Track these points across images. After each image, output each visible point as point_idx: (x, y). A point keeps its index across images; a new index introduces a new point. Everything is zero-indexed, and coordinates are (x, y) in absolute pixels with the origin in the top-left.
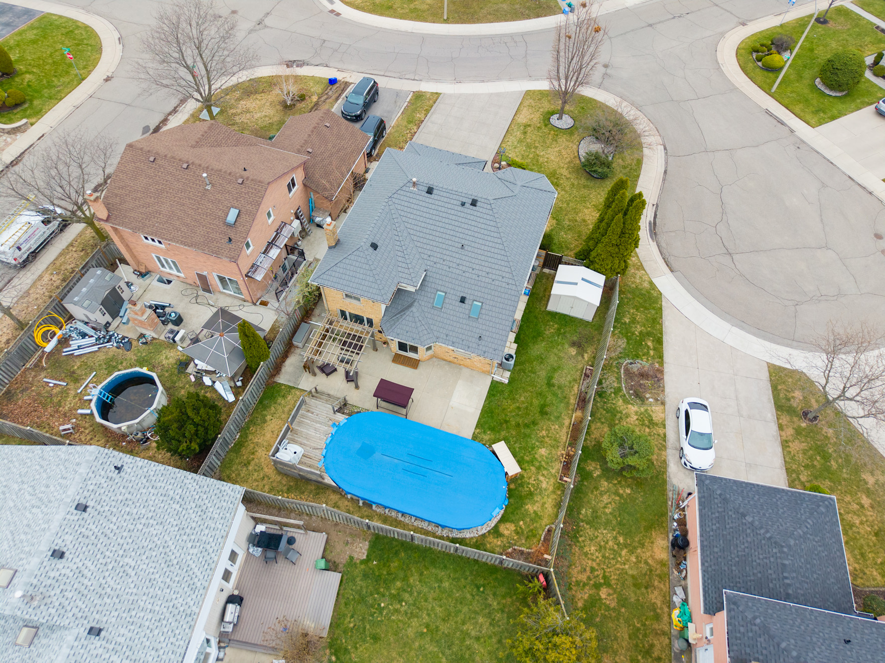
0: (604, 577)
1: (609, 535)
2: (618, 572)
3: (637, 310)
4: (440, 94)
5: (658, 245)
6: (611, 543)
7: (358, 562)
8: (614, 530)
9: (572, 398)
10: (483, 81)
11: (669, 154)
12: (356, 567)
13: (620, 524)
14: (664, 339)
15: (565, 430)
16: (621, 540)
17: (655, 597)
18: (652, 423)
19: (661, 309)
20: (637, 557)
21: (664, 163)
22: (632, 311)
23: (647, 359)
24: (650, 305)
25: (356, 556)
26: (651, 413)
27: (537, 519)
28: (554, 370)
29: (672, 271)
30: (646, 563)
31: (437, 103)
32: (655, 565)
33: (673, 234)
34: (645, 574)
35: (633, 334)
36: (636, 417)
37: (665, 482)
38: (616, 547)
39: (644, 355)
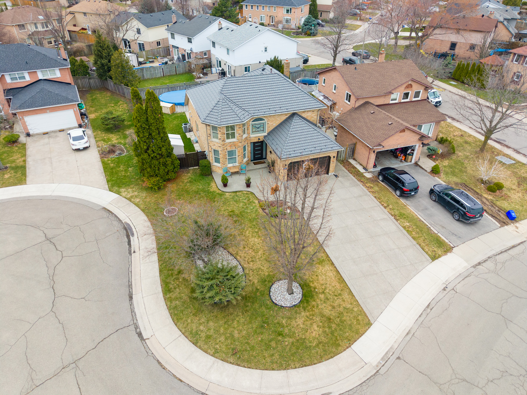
0: (113, 107)
2: (109, 109)
5: (120, 220)
10: (429, 307)
14: (102, 170)
18: (103, 140)
19: (108, 181)
21: (136, 310)
23: (111, 159)
24: (117, 181)
26: (104, 143)
29: (103, 207)
32: (94, 112)
34: (97, 111)
36: (113, 140)
39: (114, 160)
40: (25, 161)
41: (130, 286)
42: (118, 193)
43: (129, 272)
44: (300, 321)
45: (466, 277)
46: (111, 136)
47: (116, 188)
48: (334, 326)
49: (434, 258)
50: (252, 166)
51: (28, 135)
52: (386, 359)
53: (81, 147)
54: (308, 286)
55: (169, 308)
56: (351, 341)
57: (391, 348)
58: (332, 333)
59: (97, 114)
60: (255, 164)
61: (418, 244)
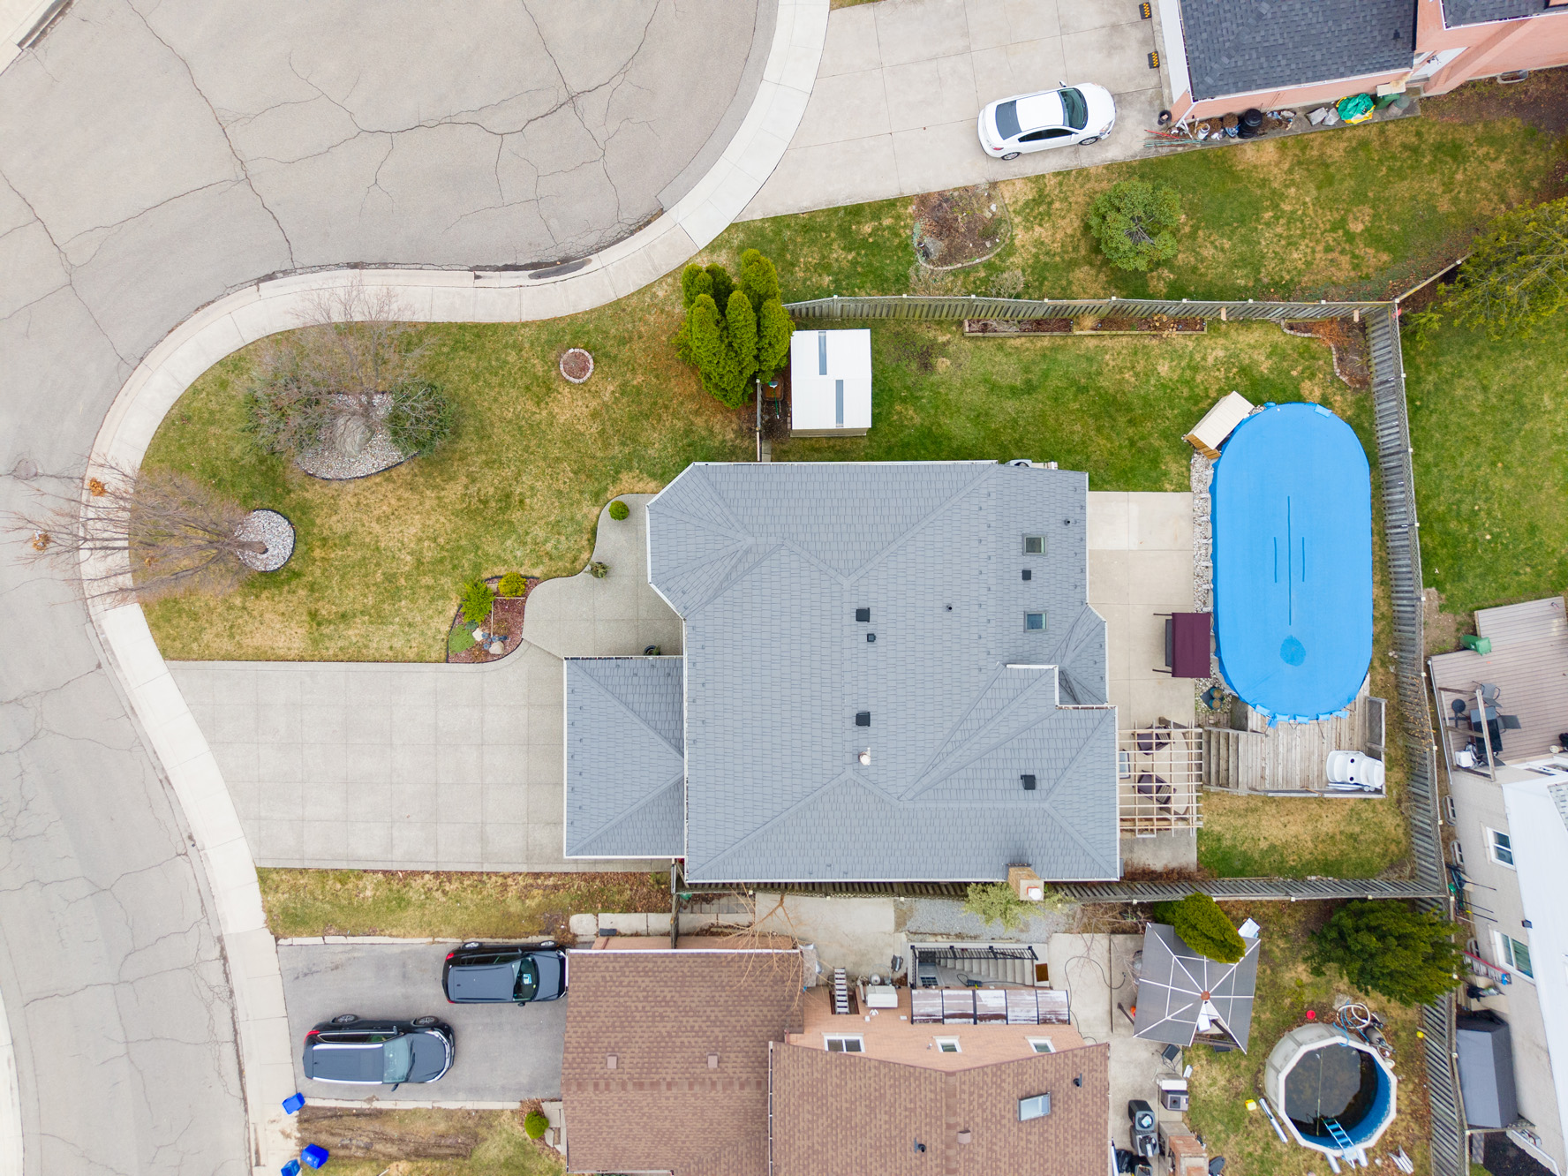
0: (1334, 229)
1: (1267, 235)
2: (1320, 211)
3: (793, 265)
4: (257, 868)
5: (598, 250)
6: (1279, 230)
7: (1443, 596)
8: (1256, 228)
9: (1039, 344)
10: (166, 781)
11: (287, 266)
12: (1453, 595)
13: (1242, 222)
14: (848, 203)
15: (1108, 343)
16: (1268, 215)
17: (1336, 151)
18: (1041, 198)
19: (775, 220)
20: (1287, 186)
21: (324, 274)
22: (801, 274)
23: (905, 227)
24: (772, 241)
25: (1436, 603)
26: (1020, 203)
27: (1279, 351)
28: (994, 388)
29: (662, 212)
30: (1290, 171)
31: (307, 865)
32: (1290, 158)
33: (554, 223)
34: (1308, 170)
35: (854, 263)
36: (1037, 229)
37: (1144, 163)
38: (1282, 221)
39: (897, 235)
42: (713, 247)
43: (420, 266)
45: (202, 901)
52: (105, 645)
54: (265, 586)
57: (118, 666)
61: (303, 871)
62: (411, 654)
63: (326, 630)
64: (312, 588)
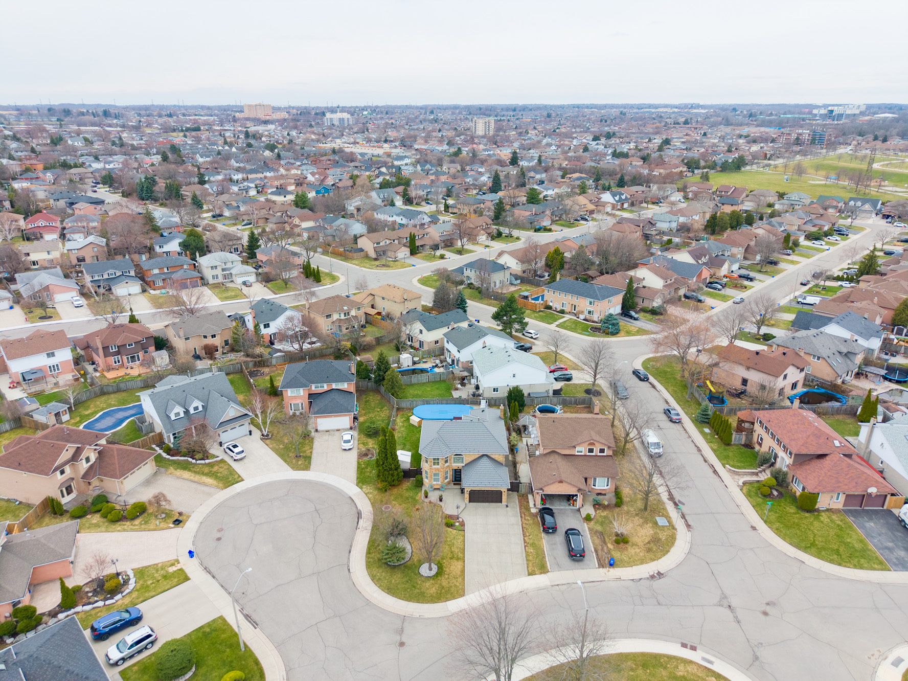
0: (379, 412)
3: (369, 476)
6: (377, 417)
16: (374, 419)
18: (363, 444)
19: (357, 479)
23: (364, 461)
24: (362, 479)
29: (350, 497)
33: (348, 514)
36: (369, 444)
37: (358, 432)
40: (311, 452)
41: (351, 546)
42: (361, 488)
43: (353, 539)
44: (428, 584)
45: (541, 589)
46: (370, 440)
47: (361, 484)
48: (443, 591)
49: (530, 574)
50: (452, 486)
51: (317, 431)
52: (460, 612)
53: (347, 448)
54: (442, 569)
55: (366, 562)
56: (447, 600)
57: (467, 608)
58: (440, 594)
59: (365, 418)
60: (454, 484)
61: (528, 564)
62: (462, 538)
63: (455, 556)
64: (443, 559)
